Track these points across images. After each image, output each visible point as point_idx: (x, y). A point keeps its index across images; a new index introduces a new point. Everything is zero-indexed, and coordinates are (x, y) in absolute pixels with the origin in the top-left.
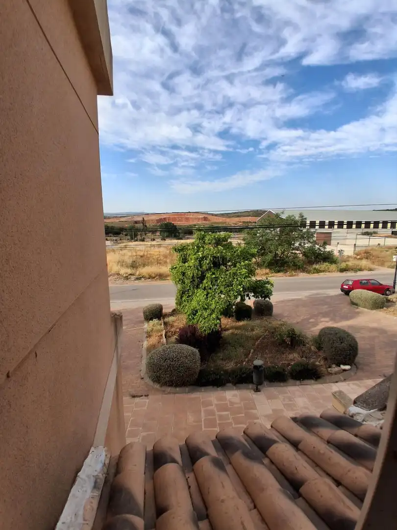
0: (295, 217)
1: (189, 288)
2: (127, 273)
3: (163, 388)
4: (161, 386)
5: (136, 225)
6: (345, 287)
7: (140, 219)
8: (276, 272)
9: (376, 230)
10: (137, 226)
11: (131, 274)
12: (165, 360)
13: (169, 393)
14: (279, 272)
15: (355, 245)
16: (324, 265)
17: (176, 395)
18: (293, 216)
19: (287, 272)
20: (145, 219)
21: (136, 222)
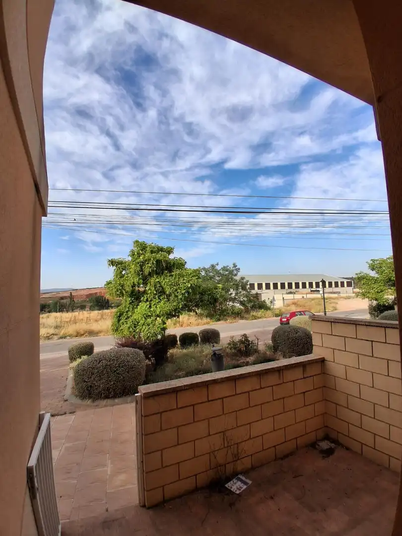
0: (230, 268)
1: (127, 309)
2: (48, 333)
3: (97, 403)
4: (93, 401)
5: (62, 301)
6: (283, 320)
7: (67, 294)
8: (216, 321)
9: (297, 290)
10: (64, 301)
11: (53, 334)
12: (100, 361)
13: (106, 406)
14: (219, 320)
15: (283, 298)
16: (260, 313)
17: (114, 407)
18: (228, 266)
19: (227, 320)
20: (73, 294)
21: (62, 298)
